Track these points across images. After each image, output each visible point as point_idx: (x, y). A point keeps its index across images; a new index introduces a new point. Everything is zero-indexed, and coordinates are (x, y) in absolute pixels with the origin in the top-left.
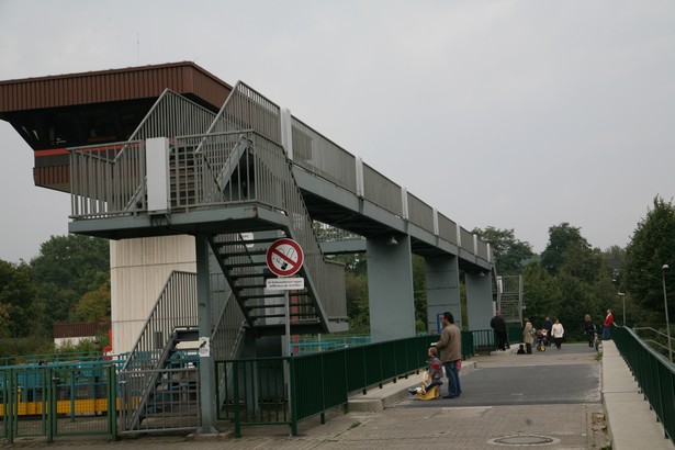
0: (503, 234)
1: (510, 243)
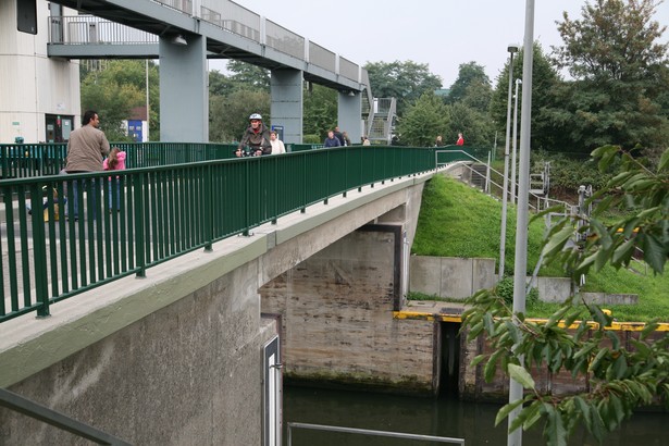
0: (418, 68)
1: (425, 75)
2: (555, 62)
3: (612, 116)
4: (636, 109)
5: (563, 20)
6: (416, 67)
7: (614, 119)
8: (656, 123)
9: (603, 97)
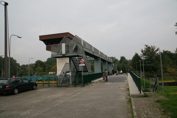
0: (114, 58)
1: (115, 59)
2: (141, 56)
3: (152, 64)
4: (155, 63)
5: (142, 50)
6: (113, 58)
7: (152, 65)
8: (158, 65)
9: (150, 62)
